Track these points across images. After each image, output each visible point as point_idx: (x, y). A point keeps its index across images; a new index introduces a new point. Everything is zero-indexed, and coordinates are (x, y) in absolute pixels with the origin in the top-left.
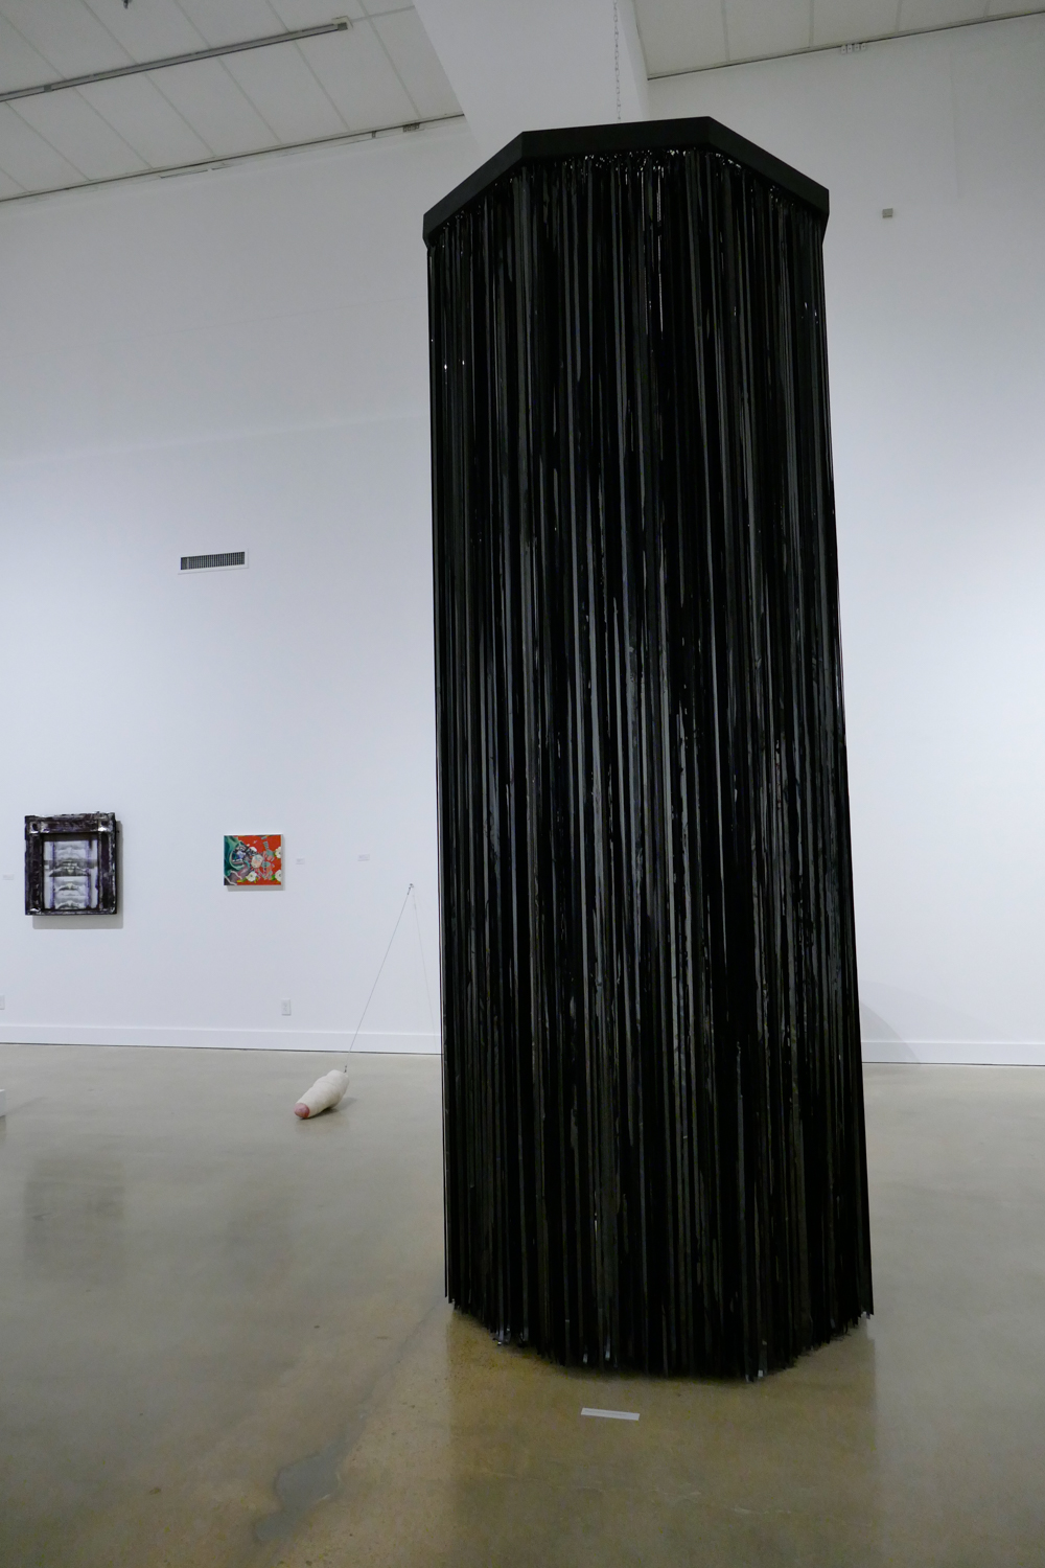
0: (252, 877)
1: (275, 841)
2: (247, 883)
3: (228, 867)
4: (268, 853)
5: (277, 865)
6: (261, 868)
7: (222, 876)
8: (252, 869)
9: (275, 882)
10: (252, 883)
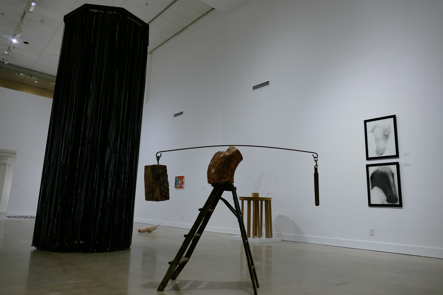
0: (179, 186)
1: (183, 177)
2: (178, 187)
3: (175, 184)
4: (181, 180)
5: (183, 183)
6: (180, 184)
7: (174, 186)
8: (179, 184)
9: (182, 187)
10: (179, 188)
